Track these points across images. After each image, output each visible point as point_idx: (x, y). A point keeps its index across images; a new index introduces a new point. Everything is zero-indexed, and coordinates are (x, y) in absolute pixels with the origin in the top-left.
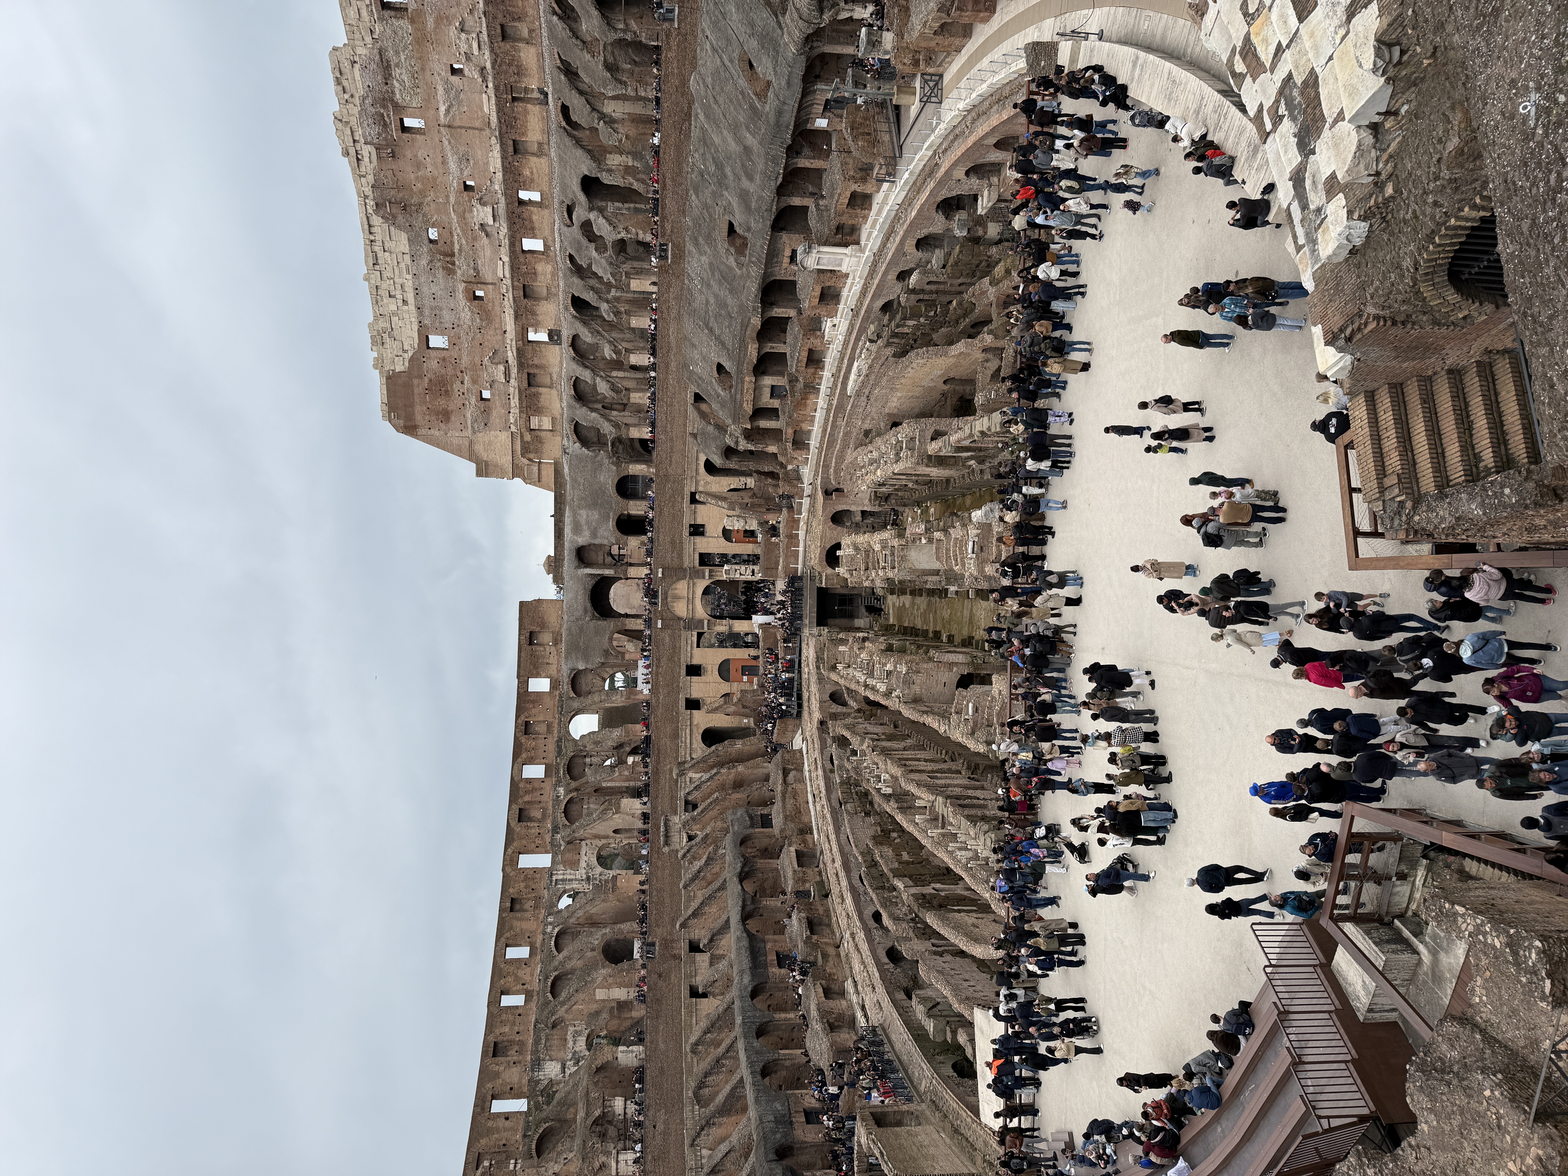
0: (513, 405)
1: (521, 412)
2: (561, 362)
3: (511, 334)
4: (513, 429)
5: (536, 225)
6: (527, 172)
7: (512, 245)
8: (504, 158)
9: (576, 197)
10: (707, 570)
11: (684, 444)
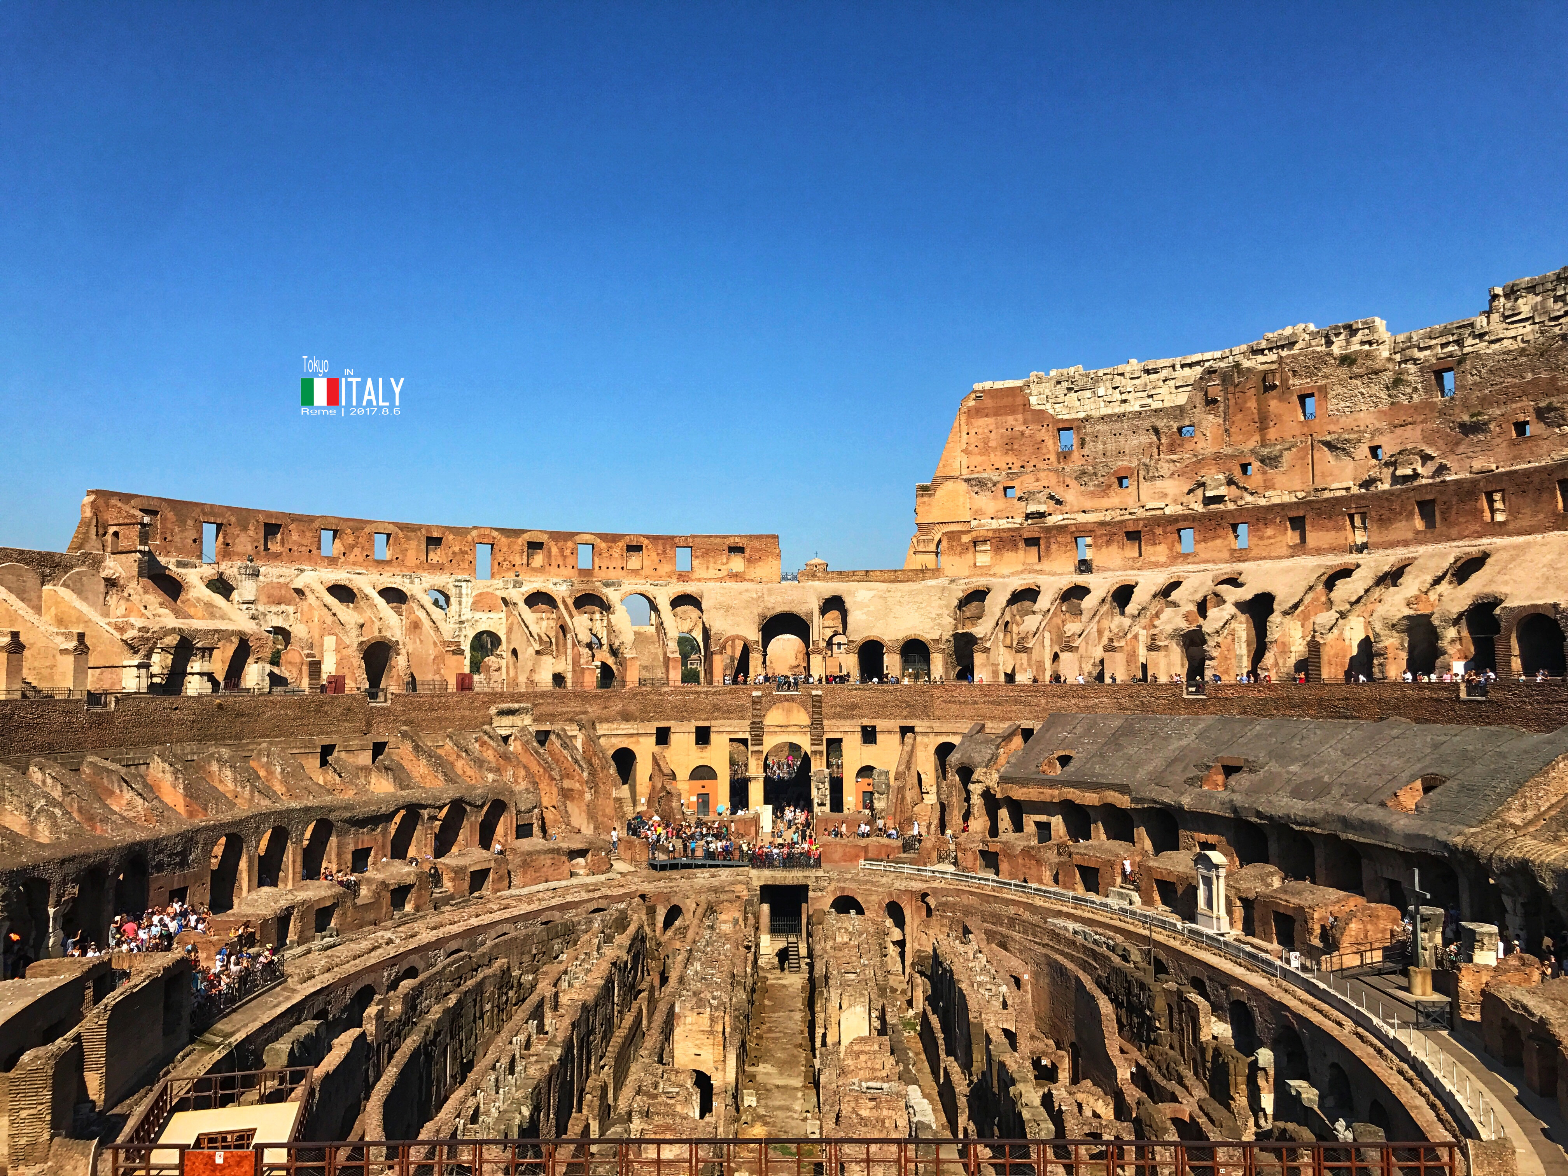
0: (1002, 522)
1: (995, 530)
2: (1053, 574)
3: (1082, 518)
4: (974, 523)
5: (1211, 544)
6: (1269, 532)
7: (1185, 517)
8: (1283, 506)
9: (1249, 587)
10: (823, 748)
11: (971, 718)
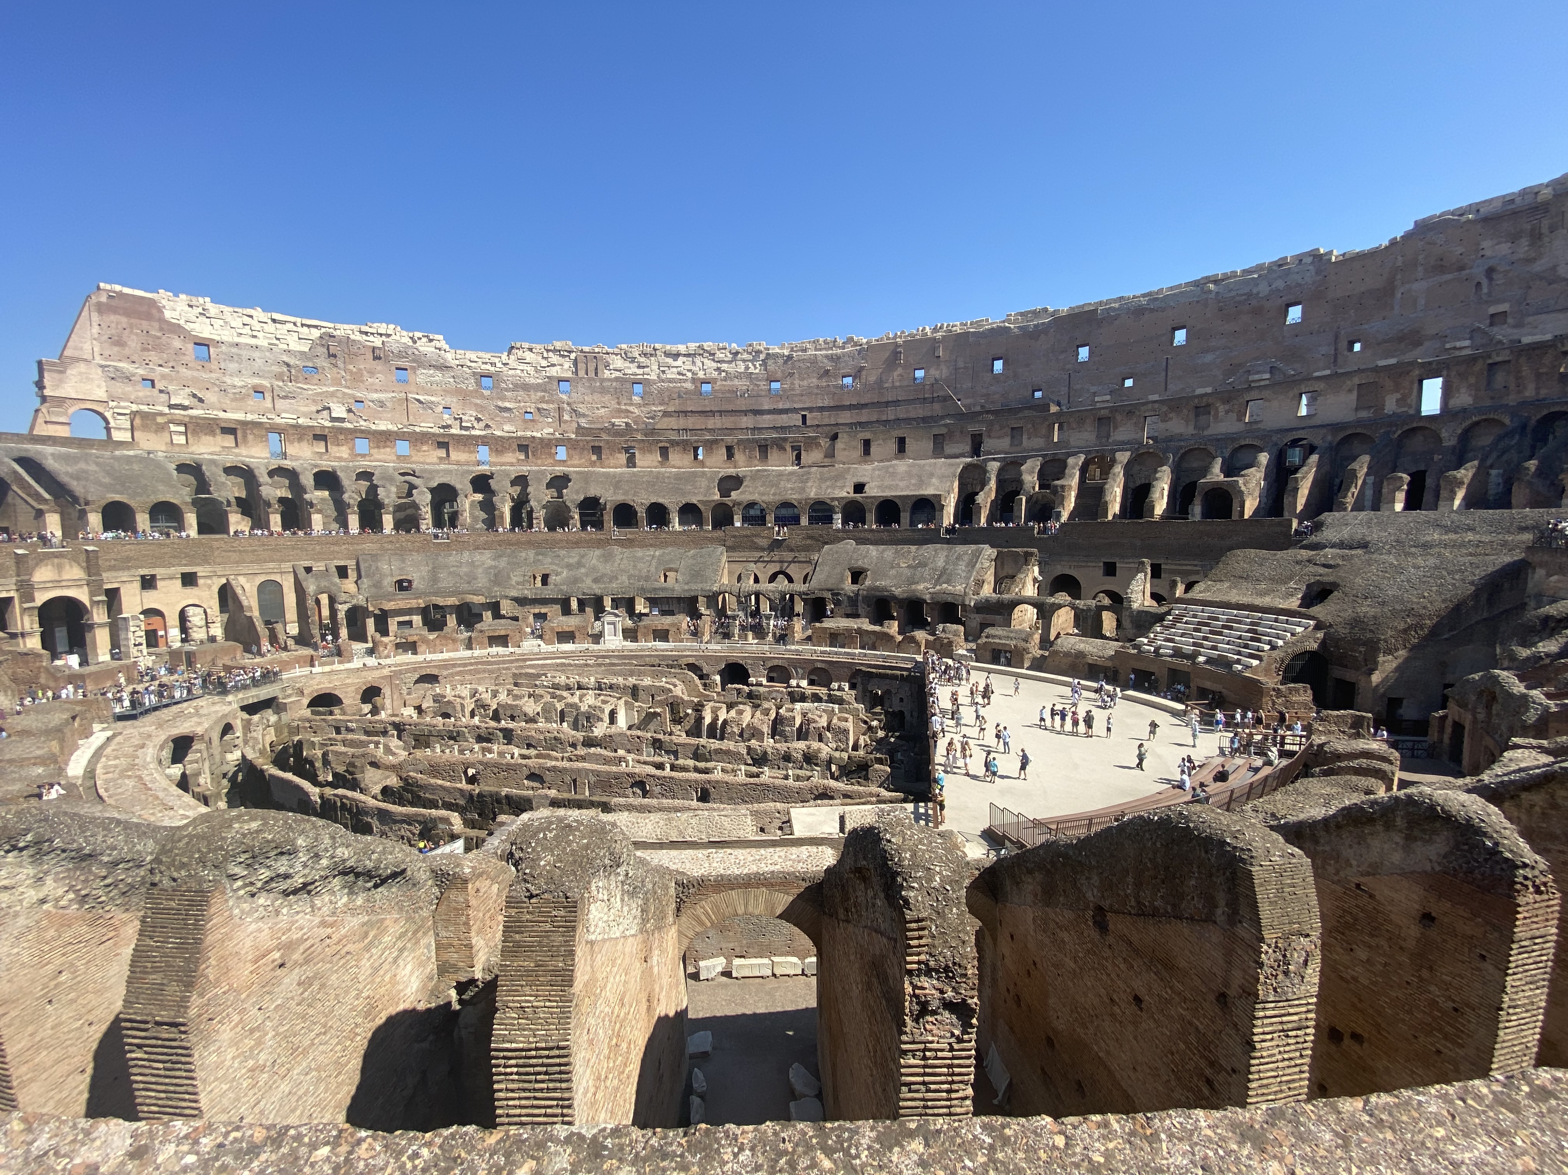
2: (253, 457)
5: (382, 450)
6: (425, 448)
8: (434, 435)
9: (429, 479)
10: (101, 598)
